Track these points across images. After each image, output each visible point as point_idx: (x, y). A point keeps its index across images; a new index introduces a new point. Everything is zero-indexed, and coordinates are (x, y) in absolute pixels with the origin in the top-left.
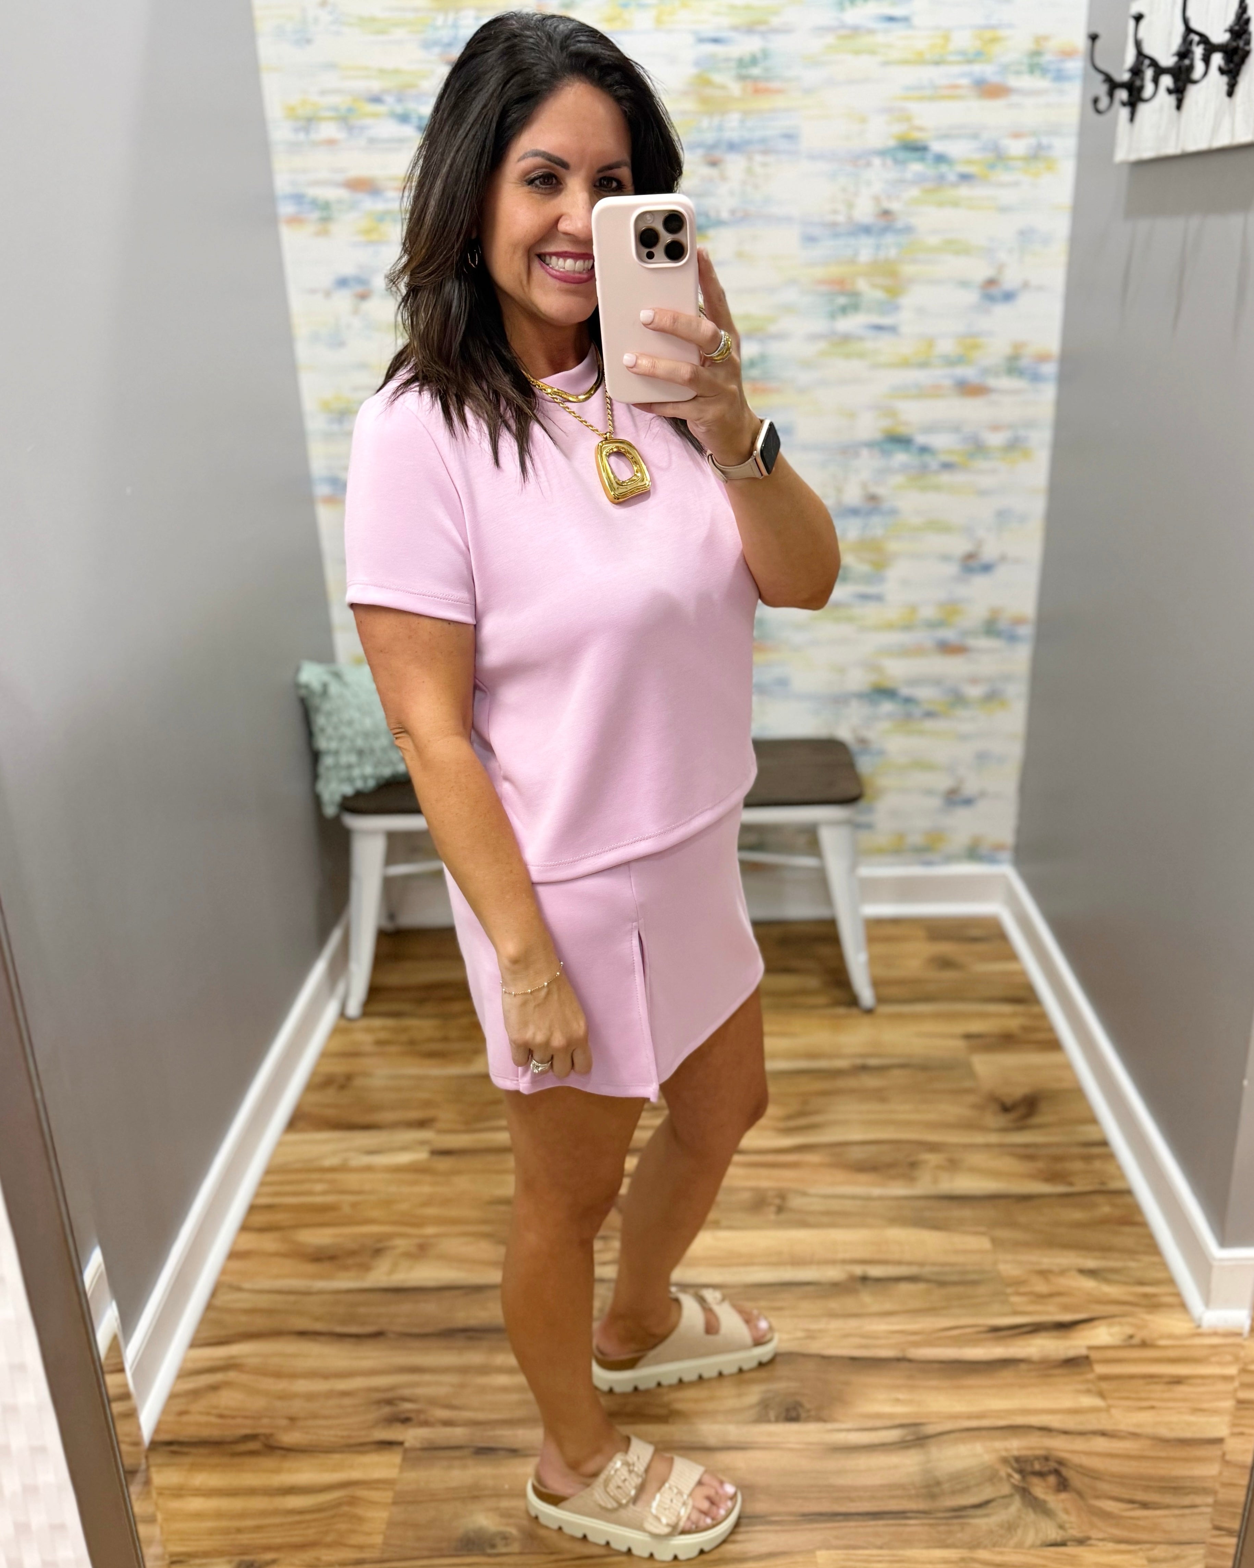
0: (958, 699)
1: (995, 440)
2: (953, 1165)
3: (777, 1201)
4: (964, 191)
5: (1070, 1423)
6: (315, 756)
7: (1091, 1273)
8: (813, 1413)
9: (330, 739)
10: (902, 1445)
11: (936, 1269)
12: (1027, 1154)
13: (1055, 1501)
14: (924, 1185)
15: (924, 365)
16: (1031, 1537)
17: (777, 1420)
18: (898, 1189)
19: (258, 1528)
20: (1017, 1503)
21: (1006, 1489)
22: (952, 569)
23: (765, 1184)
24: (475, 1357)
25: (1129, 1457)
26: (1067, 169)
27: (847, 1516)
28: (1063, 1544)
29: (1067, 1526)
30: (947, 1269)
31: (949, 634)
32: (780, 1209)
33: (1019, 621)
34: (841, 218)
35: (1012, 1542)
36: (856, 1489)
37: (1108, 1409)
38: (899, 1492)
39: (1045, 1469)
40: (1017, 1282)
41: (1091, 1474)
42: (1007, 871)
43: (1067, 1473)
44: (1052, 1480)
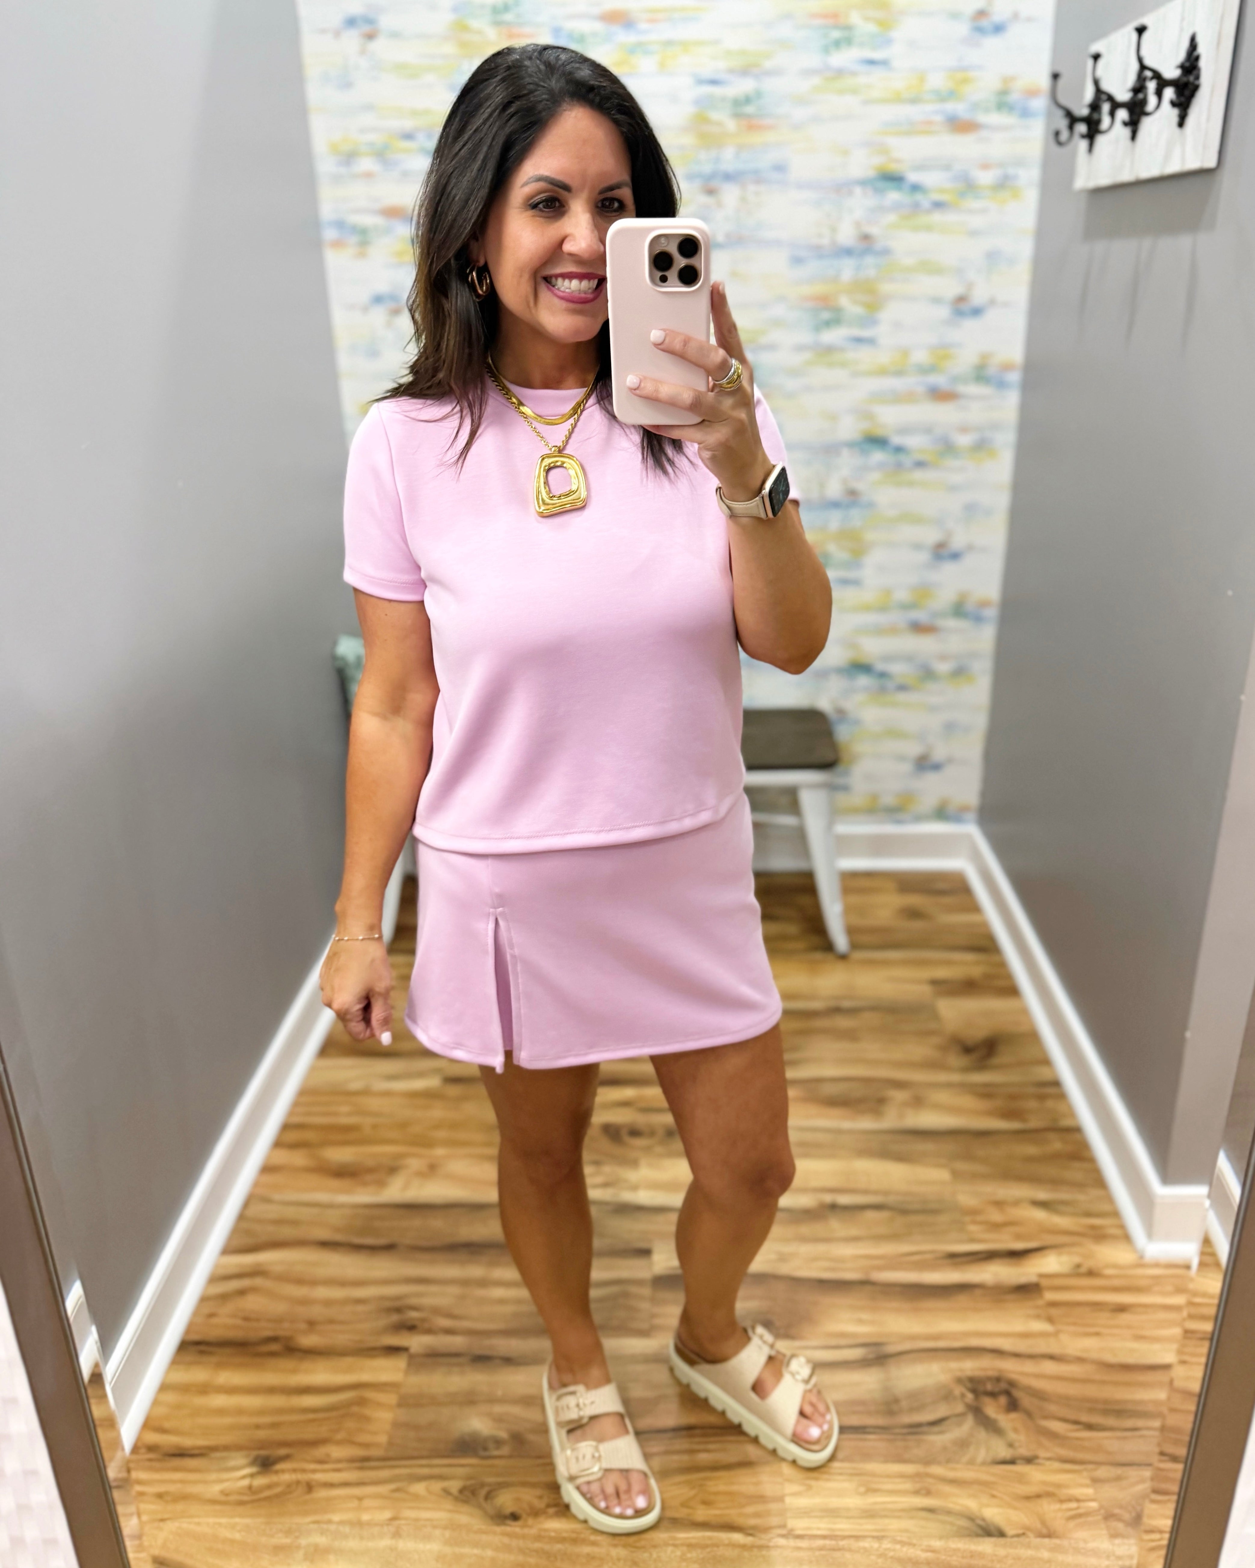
0: (928, 674)
1: (964, 440)
2: (918, 1102)
4: (937, 217)
5: (1021, 1346)
7: (1042, 1204)
10: (865, 1363)
11: (900, 1198)
12: (986, 1093)
13: (1005, 1420)
14: (891, 1120)
15: (899, 373)
16: (981, 1455)
18: (866, 1123)
20: (969, 1421)
21: (960, 1408)
22: (924, 557)
25: (1074, 1380)
26: (1031, 197)
28: (1012, 1462)
29: (1017, 1444)
30: (909, 1198)
31: (920, 616)
33: (984, 604)
34: (825, 241)
35: (965, 1459)
37: (1056, 1334)
38: (860, 1408)
39: (997, 1390)
40: (973, 1212)
41: (1040, 1395)
42: (972, 830)
43: (1017, 1393)
44: (1003, 1400)
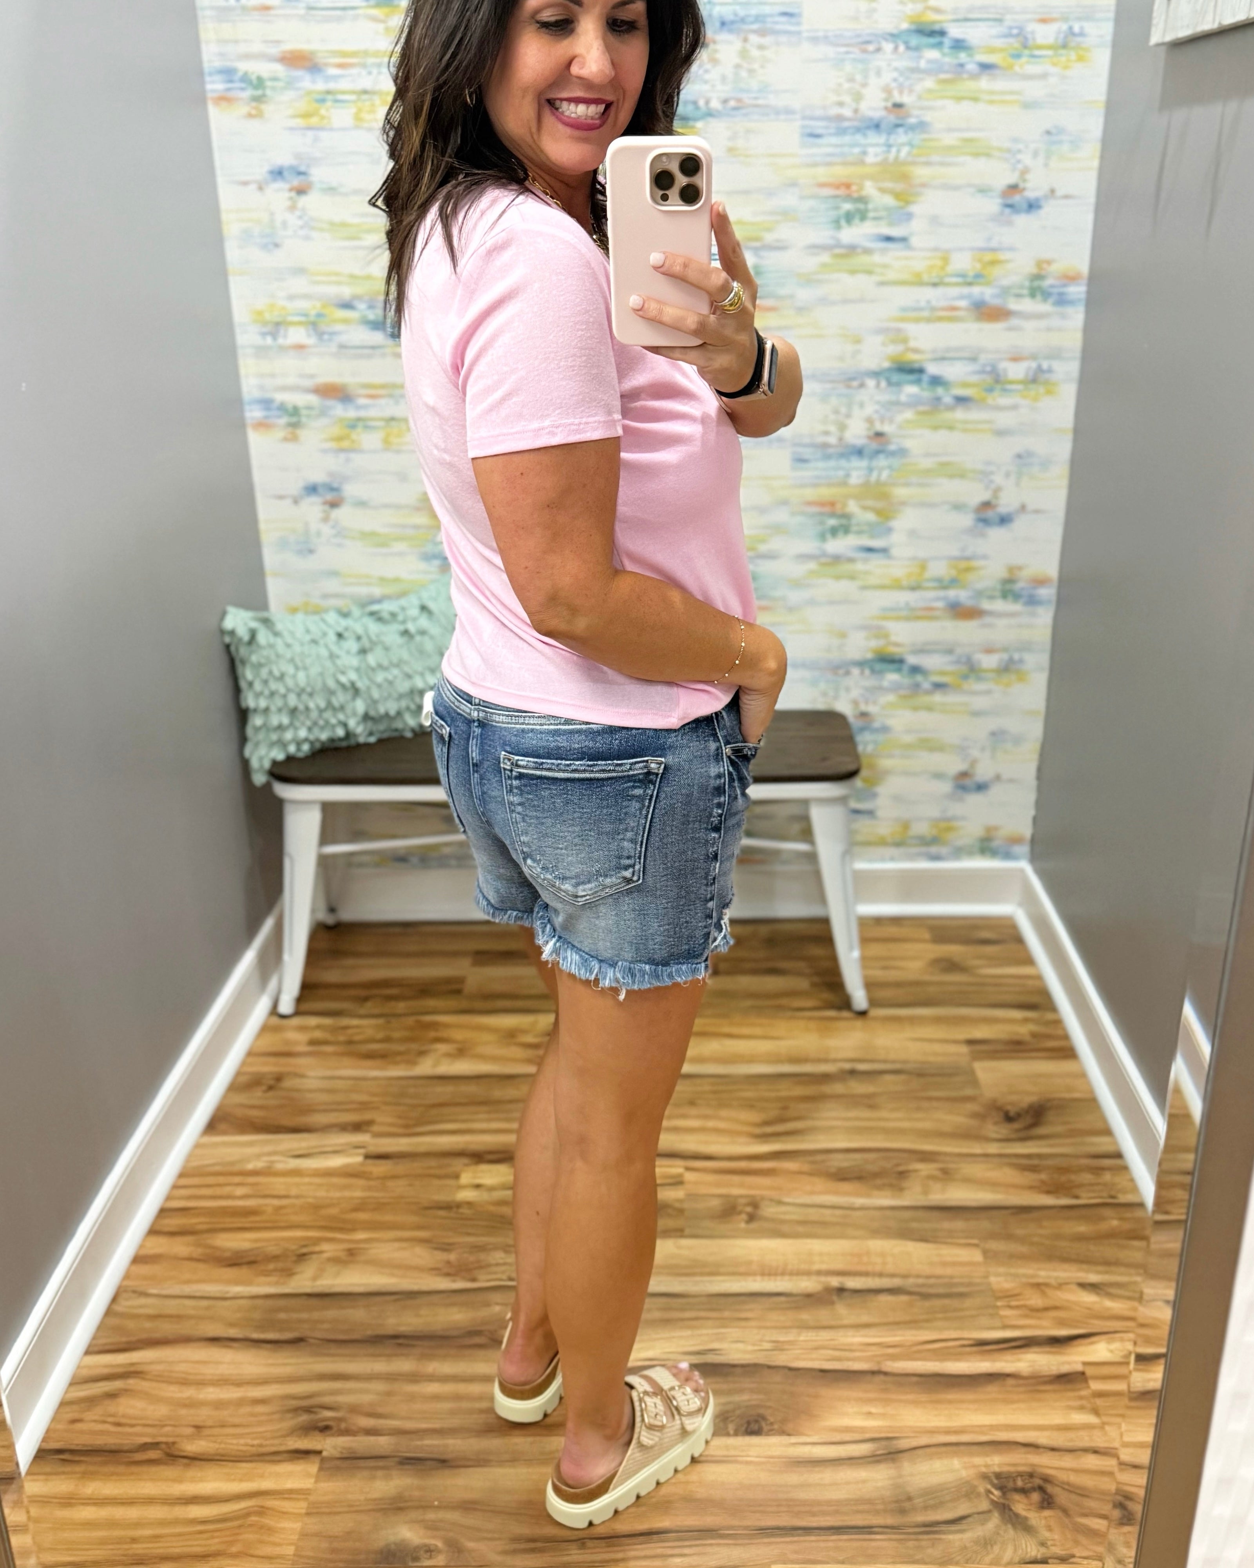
0: (972, 670)
1: (1016, 371)
2: (947, 1175)
3: (749, 1209)
5: (1059, 1440)
6: (243, 715)
7: (1093, 1287)
8: (776, 1427)
9: (258, 695)
10: (873, 1459)
11: (920, 1281)
12: (1028, 1165)
14: (912, 1196)
16: (1008, 1555)
17: (736, 1434)
18: (883, 1199)
19: (156, 1538)
20: (995, 1519)
21: (985, 1505)
23: (735, 1191)
24: (404, 1365)
26: (1101, 59)
27: (807, 1530)
28: (1044, 1561)
30: (932, 1281)
31: (962, 595)
32: (751, 1218)
33: (1040, 582)
34: (847, 112)
35: (988, 1559)
36: (818, 1503)
38: (866, 1507)
39: (1029, 1485)
40: (1009, 1296)
41: (1080, 1492)
42: (1025, 866)
43: (1052, 1489)
44: (1036, 1497)
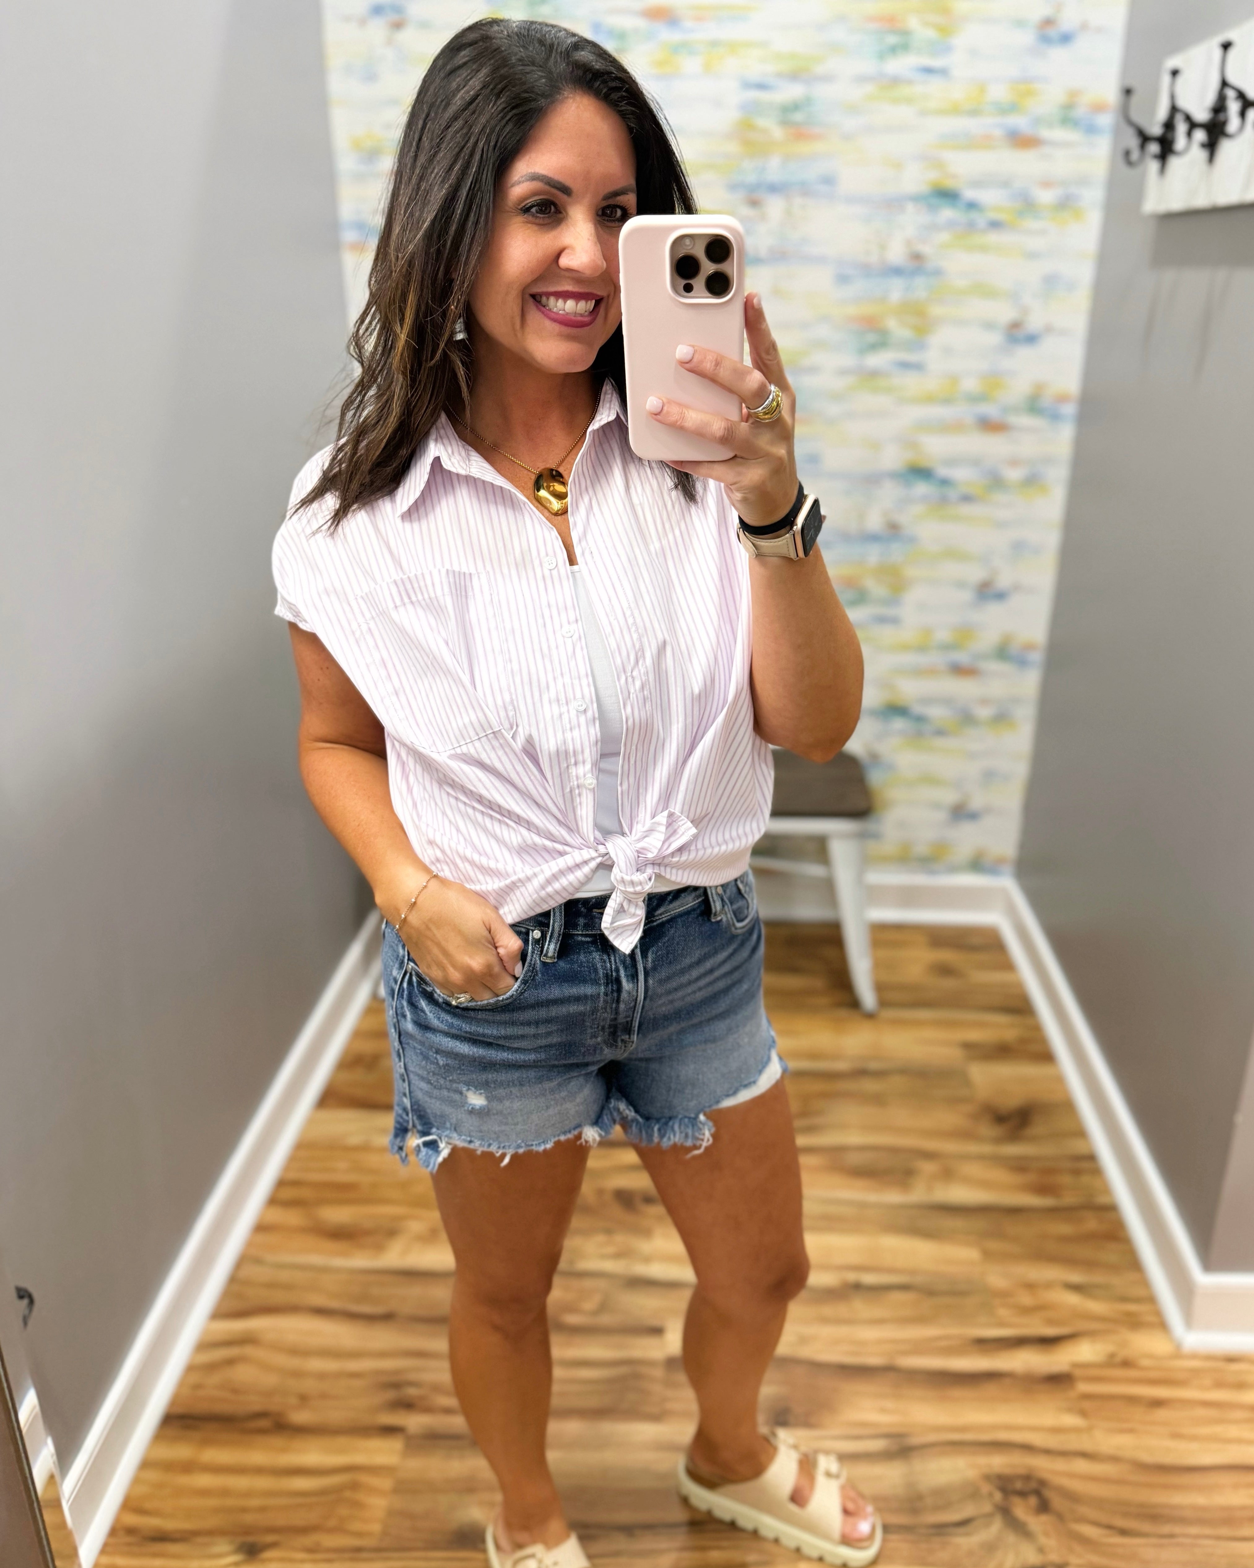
0: (967, 719)
1: (1014, 474)
2: (948, 1175)
4: (993, 237)
5: (1052, 1442)
7: (1075, 1288)
8: (801, 1419)
10: (885, 1456)
11: (926, 1278)
12: (1019, 1166)
13: (1035, 1523)
14: (919, 1194)
15: (948, 401)
16: (1010, 1561)
18: (893, 1196)
20: (997, 1525)
21: (988, 1508)
22: (967, 596)
25: (1106, 1481)
26: (1094, 218)
29: (1048, 1550)
30: (937, 1278)
31: (961, 657)
33: (1030, 647)
34: (873, 259)
37: (1089, 1429)
39: (1027, 1489)
40: (1003, 1295)
41: (1073, 1497)
42: (1009, 884)
43: (1048, 1493)
44: (1033, 1501)
